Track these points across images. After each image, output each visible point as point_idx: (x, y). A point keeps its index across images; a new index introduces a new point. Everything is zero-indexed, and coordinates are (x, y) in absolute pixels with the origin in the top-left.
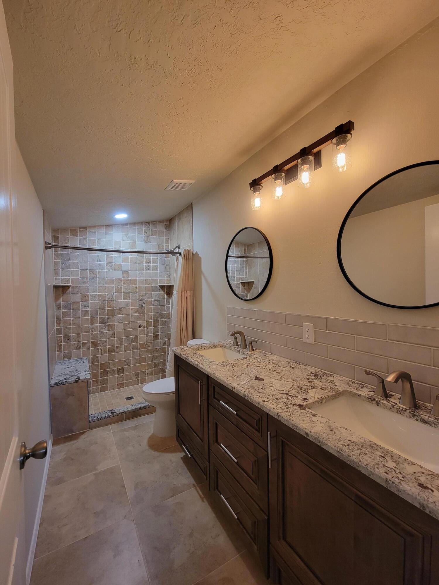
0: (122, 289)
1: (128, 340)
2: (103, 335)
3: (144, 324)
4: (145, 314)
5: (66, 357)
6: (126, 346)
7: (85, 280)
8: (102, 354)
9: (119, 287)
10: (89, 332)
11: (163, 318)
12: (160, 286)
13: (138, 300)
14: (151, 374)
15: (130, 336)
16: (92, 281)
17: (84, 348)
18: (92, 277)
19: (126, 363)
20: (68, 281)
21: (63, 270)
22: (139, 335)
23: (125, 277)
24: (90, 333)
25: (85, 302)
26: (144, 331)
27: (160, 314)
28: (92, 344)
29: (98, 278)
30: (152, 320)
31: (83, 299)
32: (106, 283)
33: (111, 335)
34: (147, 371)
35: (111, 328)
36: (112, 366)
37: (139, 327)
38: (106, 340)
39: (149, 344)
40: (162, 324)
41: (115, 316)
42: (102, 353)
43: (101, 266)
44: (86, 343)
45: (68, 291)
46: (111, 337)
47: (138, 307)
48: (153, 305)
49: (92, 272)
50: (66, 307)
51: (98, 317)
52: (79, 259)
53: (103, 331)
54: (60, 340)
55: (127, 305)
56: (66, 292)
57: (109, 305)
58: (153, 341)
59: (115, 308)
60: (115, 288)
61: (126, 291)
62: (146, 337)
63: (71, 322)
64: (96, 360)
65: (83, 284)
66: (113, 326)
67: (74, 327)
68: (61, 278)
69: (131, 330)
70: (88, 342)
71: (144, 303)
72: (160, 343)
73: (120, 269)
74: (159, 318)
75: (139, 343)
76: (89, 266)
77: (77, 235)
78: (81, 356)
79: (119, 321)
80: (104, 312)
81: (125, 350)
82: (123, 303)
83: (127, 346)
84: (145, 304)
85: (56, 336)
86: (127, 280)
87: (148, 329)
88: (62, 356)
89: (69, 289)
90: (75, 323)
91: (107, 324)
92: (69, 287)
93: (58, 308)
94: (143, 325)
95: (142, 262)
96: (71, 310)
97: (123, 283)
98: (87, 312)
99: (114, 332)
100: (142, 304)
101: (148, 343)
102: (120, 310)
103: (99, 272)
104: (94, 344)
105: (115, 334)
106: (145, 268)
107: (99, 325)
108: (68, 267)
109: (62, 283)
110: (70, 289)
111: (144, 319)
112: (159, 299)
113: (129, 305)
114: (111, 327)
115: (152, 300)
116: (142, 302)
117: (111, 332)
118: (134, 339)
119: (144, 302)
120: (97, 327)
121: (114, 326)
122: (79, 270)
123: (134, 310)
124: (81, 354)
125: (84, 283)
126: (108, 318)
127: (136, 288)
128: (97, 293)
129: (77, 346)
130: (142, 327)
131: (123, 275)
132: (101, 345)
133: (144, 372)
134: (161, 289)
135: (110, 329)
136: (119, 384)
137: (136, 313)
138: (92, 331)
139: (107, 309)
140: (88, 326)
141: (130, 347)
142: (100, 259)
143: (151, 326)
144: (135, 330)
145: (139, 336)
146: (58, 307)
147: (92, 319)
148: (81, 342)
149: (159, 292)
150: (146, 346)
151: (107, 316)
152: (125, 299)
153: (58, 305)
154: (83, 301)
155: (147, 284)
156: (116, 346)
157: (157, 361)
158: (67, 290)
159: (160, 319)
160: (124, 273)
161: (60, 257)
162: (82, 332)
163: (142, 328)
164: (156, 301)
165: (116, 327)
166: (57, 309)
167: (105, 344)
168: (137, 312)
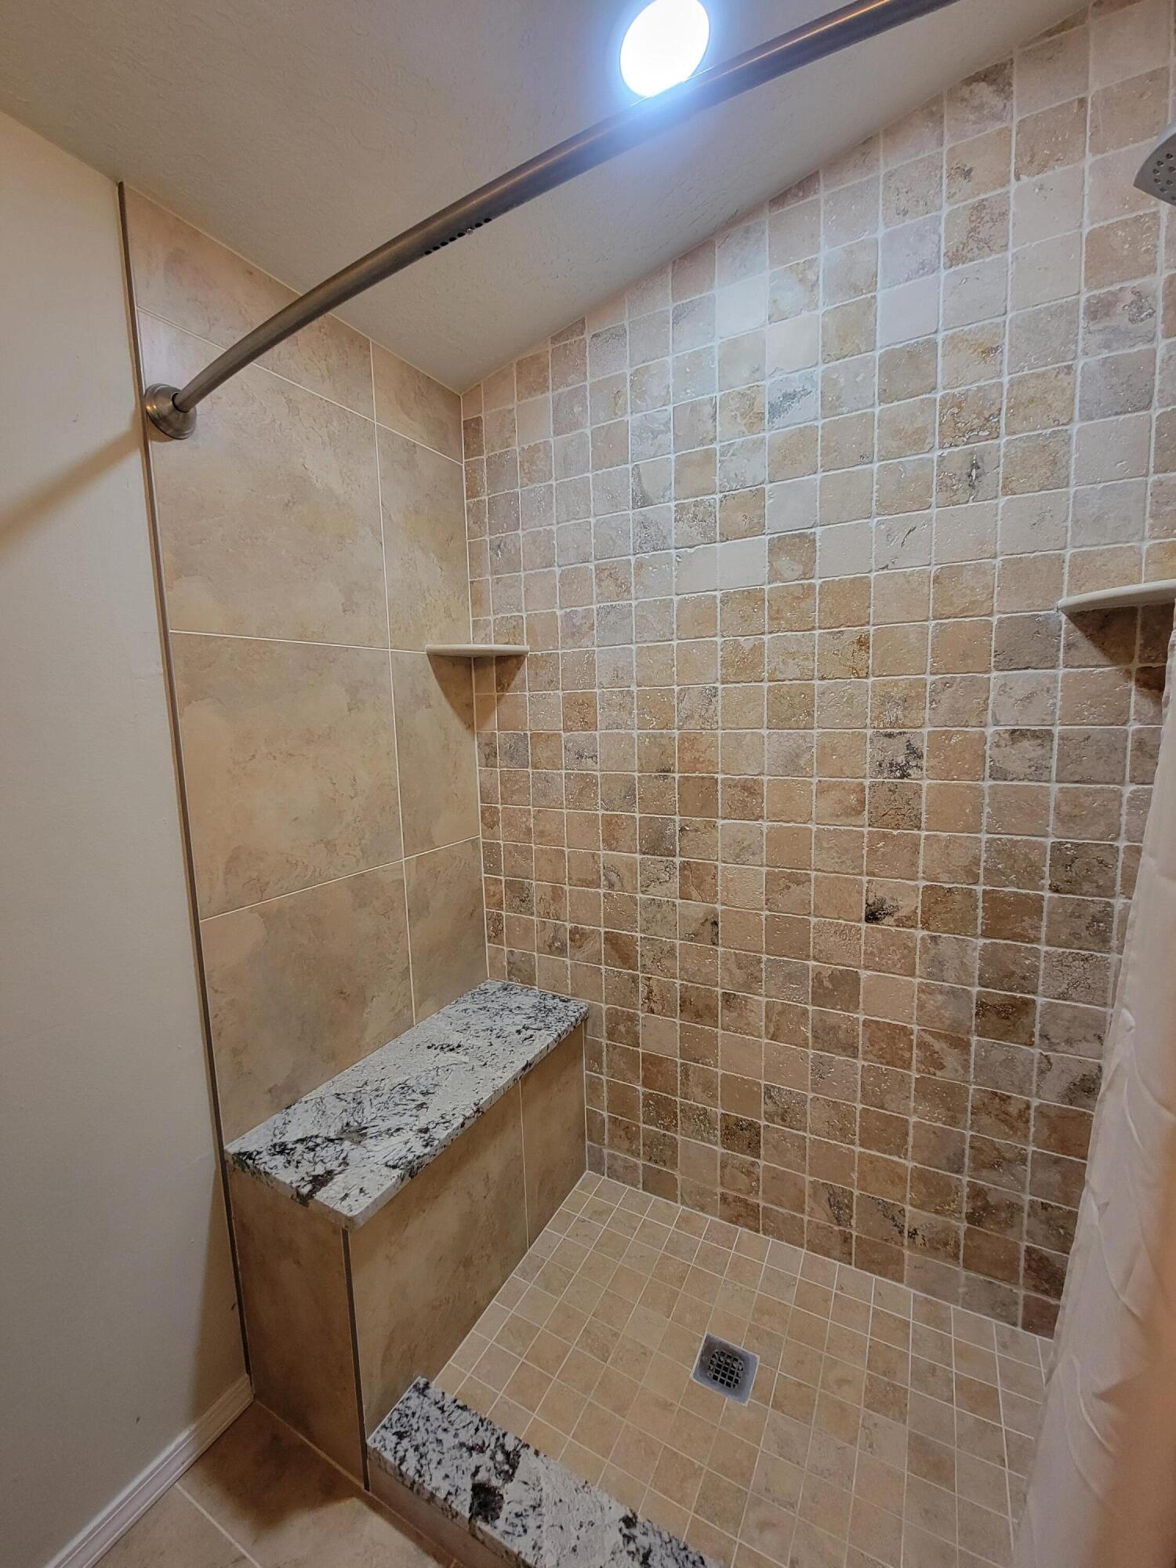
0: (762, 655)
1: (790, 977)
2: (659, 916)
3: (911, 903)
4: (924, 833)
5: (517, 973)
6: (780, 1008)
7: (578, 621)
8: (652, 1011)
9: (746, 642)
10: (599, 886)
11: (1086, 887)
12: (1080, 616)
13: (869, 732)
14: (941, 1244)
15: (808, 957)
16: (612, 618)
17: (579, 955)
18: (609, 598)
19: (771, 1108)
20: (515, 632)
21: (498, 581)
22: (867, 968)
23: (787, 574)
24: (602, 891)
25: (580, 735)
26: (906, 947)
27: (1056, 847)
28: (609, 946)
29: (634, 603)
30: (979, 889)
31: (570, 720)
32: (675, 626)
33: (694, 926)
34: (913, 1216)
35: (698, 887)
36: (698, 1091)
37: (872, 917)
38: (673, 948)
39: (937, 1045)
40: (1075, 935)
41: (720, 822)
42: (652, 1005)
43: (652, 530)
44: (584, 935)
45: (517, 680)
46: (695, 936)
47: (867, 782)
48: (998, 774)
49: (607, 573)
50: (511, 755)
51: (637, 816)
52: (554, 509)
53: (657, 893)
54: (498, 897)
55: (792, 763)
56: (509, 685)
57: (688, 756)
58: (974, 1039)
59: (720, 777)
60: (720, 653)
61: (792, 670)
62: (921, 991)
63: (532, 823)
64: (628, 1032)
65: (570, 641)
66: (709, 879)
67: (541, 850)
68: (491, 618)
69: (813, 920)
70: (593, 931)
71: (913, 752)
72: (1042, 1072)
73: (757, 529)
74: (1047, 882)
75: (862, 1017)
76: (593, 541)
77: (546, 380)
78: (566, 986)
79: (741, 852)
80: (662, 794)
81: (772, 1030)
82: (771, 742)
83: (781, 1013)
84: (924, 763)
85: (484, 875)
86: (799, 592)
87: (942, 946)
88: (505, 964)
89: (519, 669)
90: (542, 834)
91: (678, 860)
92: (517, 658)
93: (487, 757)
94: (897, 908)
95: (916, 440)
96: (530, 770)
97: (771, 618)
98: (587, 784)
99: (714, 912)
100: (901, 759)
101: (928, 1038)
102: (750, 789)
103: (640, 565)
104: (620, 950)
105: (715, 923)
106: (941, 484)
107: (638, 856)
108: (513, 565)
109: (496, 642)
110: (525, 671)
111: (914, 864)
112: (1057, 730)
113: (802, 762)
114: (695, 878)
115: (990, 731)
116: (899, 744)
117: (696, 908)
118: (826, 983)
119: (916, 744)
120: (631, 867)
121: (714, 877)
122: (556, 569)
123: (835, 795)
124: (569, 982)
125: (574, 632)
126: (682, 830)
127: (859, 641)
128: (634, 688)
129: (555, 939)
130: (888, 920)
131: (771, 565)
132: (648, 963)
133: (891, 1215)
134: (1085, 645)
135: (694, 893)
136: (730, 1199)
137: (852, 820)
138: (611, 886)
139: (677, 776)
140: (593, 855)
141: (806, 1025)
142: (645, 487)
143: (962, 925)
144: (840, 932)
145: (864, 974)
146: (488, 750)
147: (609, 822)
148: (569, 926)
149: (1061, 672)
150: (915, 1051)
151: (677, 818)
152: (778, 721)
153: (486, 744)
154: (571, 730)
155: (947, 610)
156: (720, 991)
157: (999, 1187)
158: (512, 675)
159: (1056, 890)
160: (776, 548)
161: (487, 520)
162: (570, 879)
163: (888, 924)
164: (1026, 744)
165: (726, 889)
166: (484, 761)
167: (667, 963)
168: (859, 813)
